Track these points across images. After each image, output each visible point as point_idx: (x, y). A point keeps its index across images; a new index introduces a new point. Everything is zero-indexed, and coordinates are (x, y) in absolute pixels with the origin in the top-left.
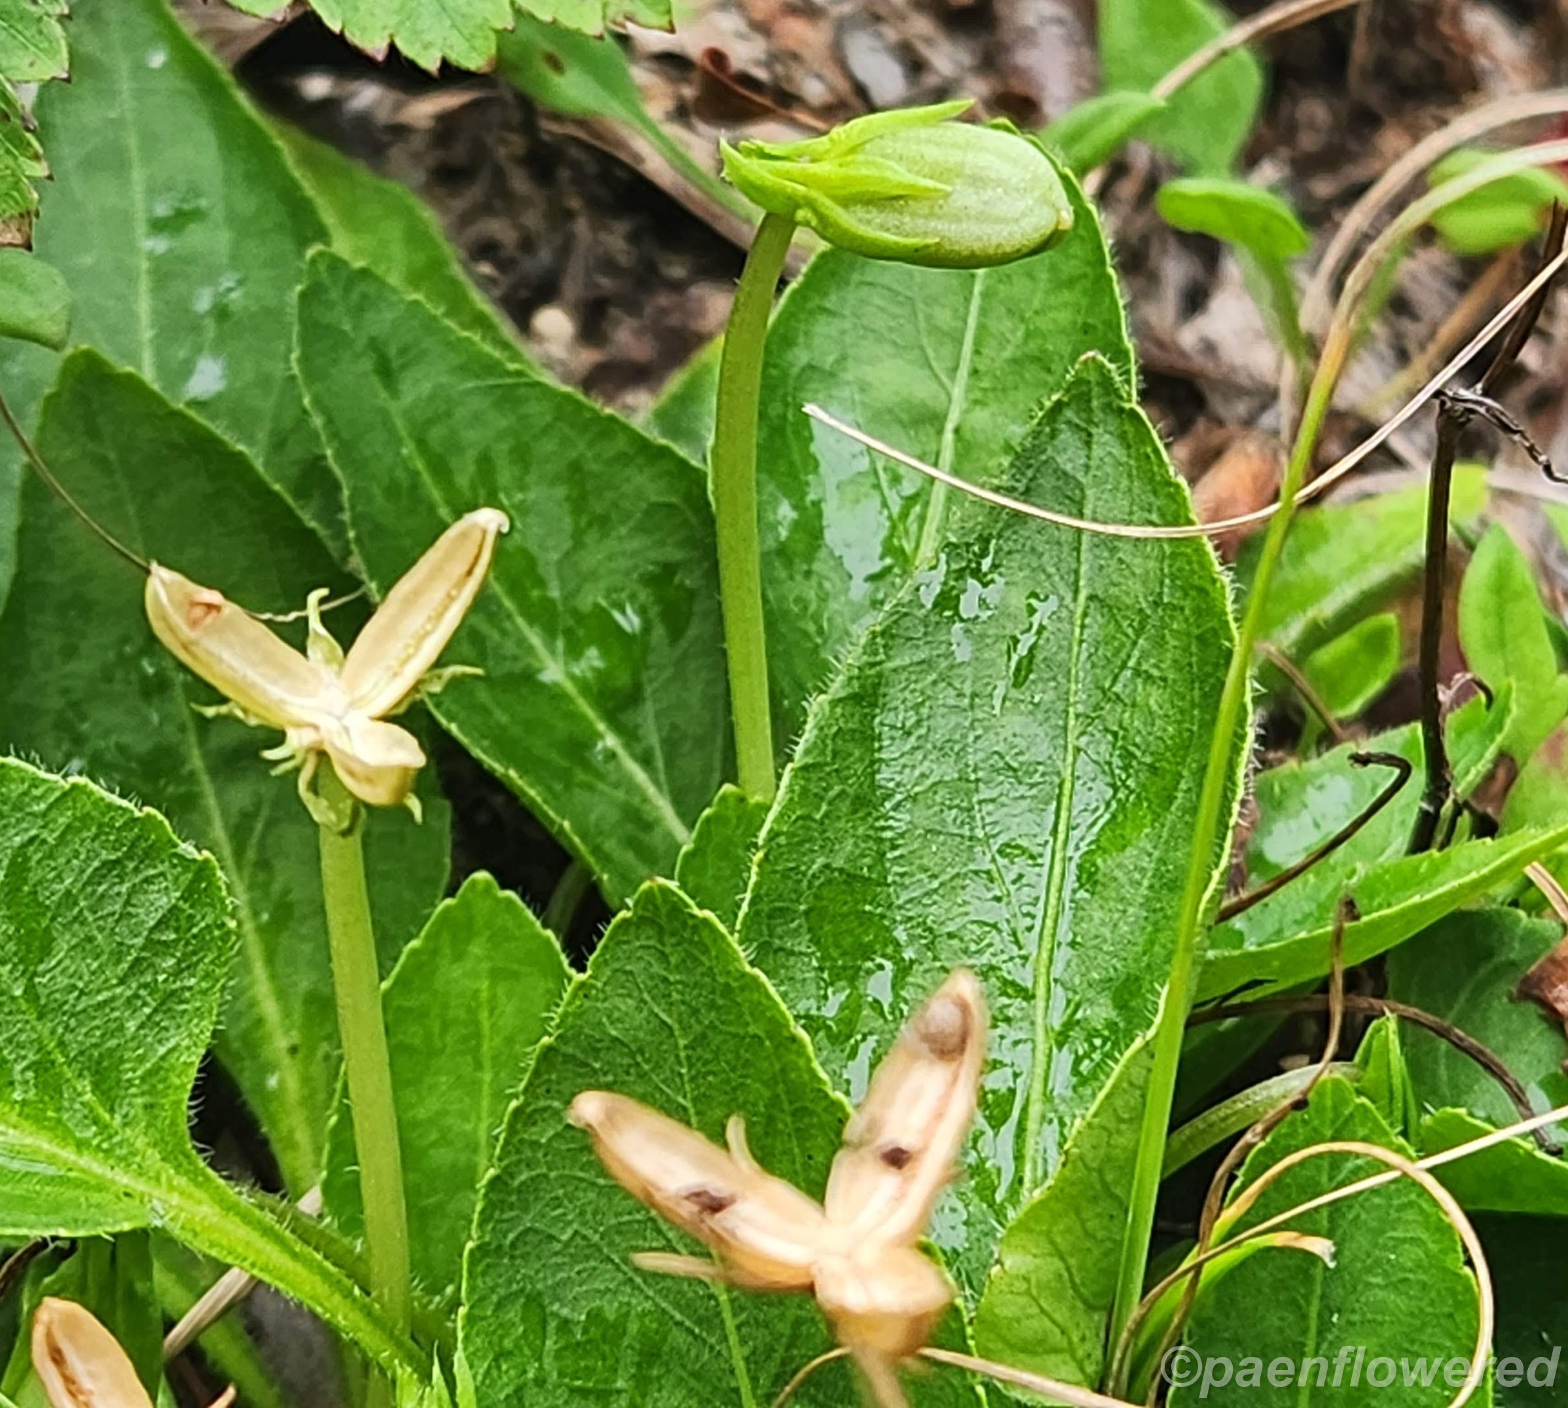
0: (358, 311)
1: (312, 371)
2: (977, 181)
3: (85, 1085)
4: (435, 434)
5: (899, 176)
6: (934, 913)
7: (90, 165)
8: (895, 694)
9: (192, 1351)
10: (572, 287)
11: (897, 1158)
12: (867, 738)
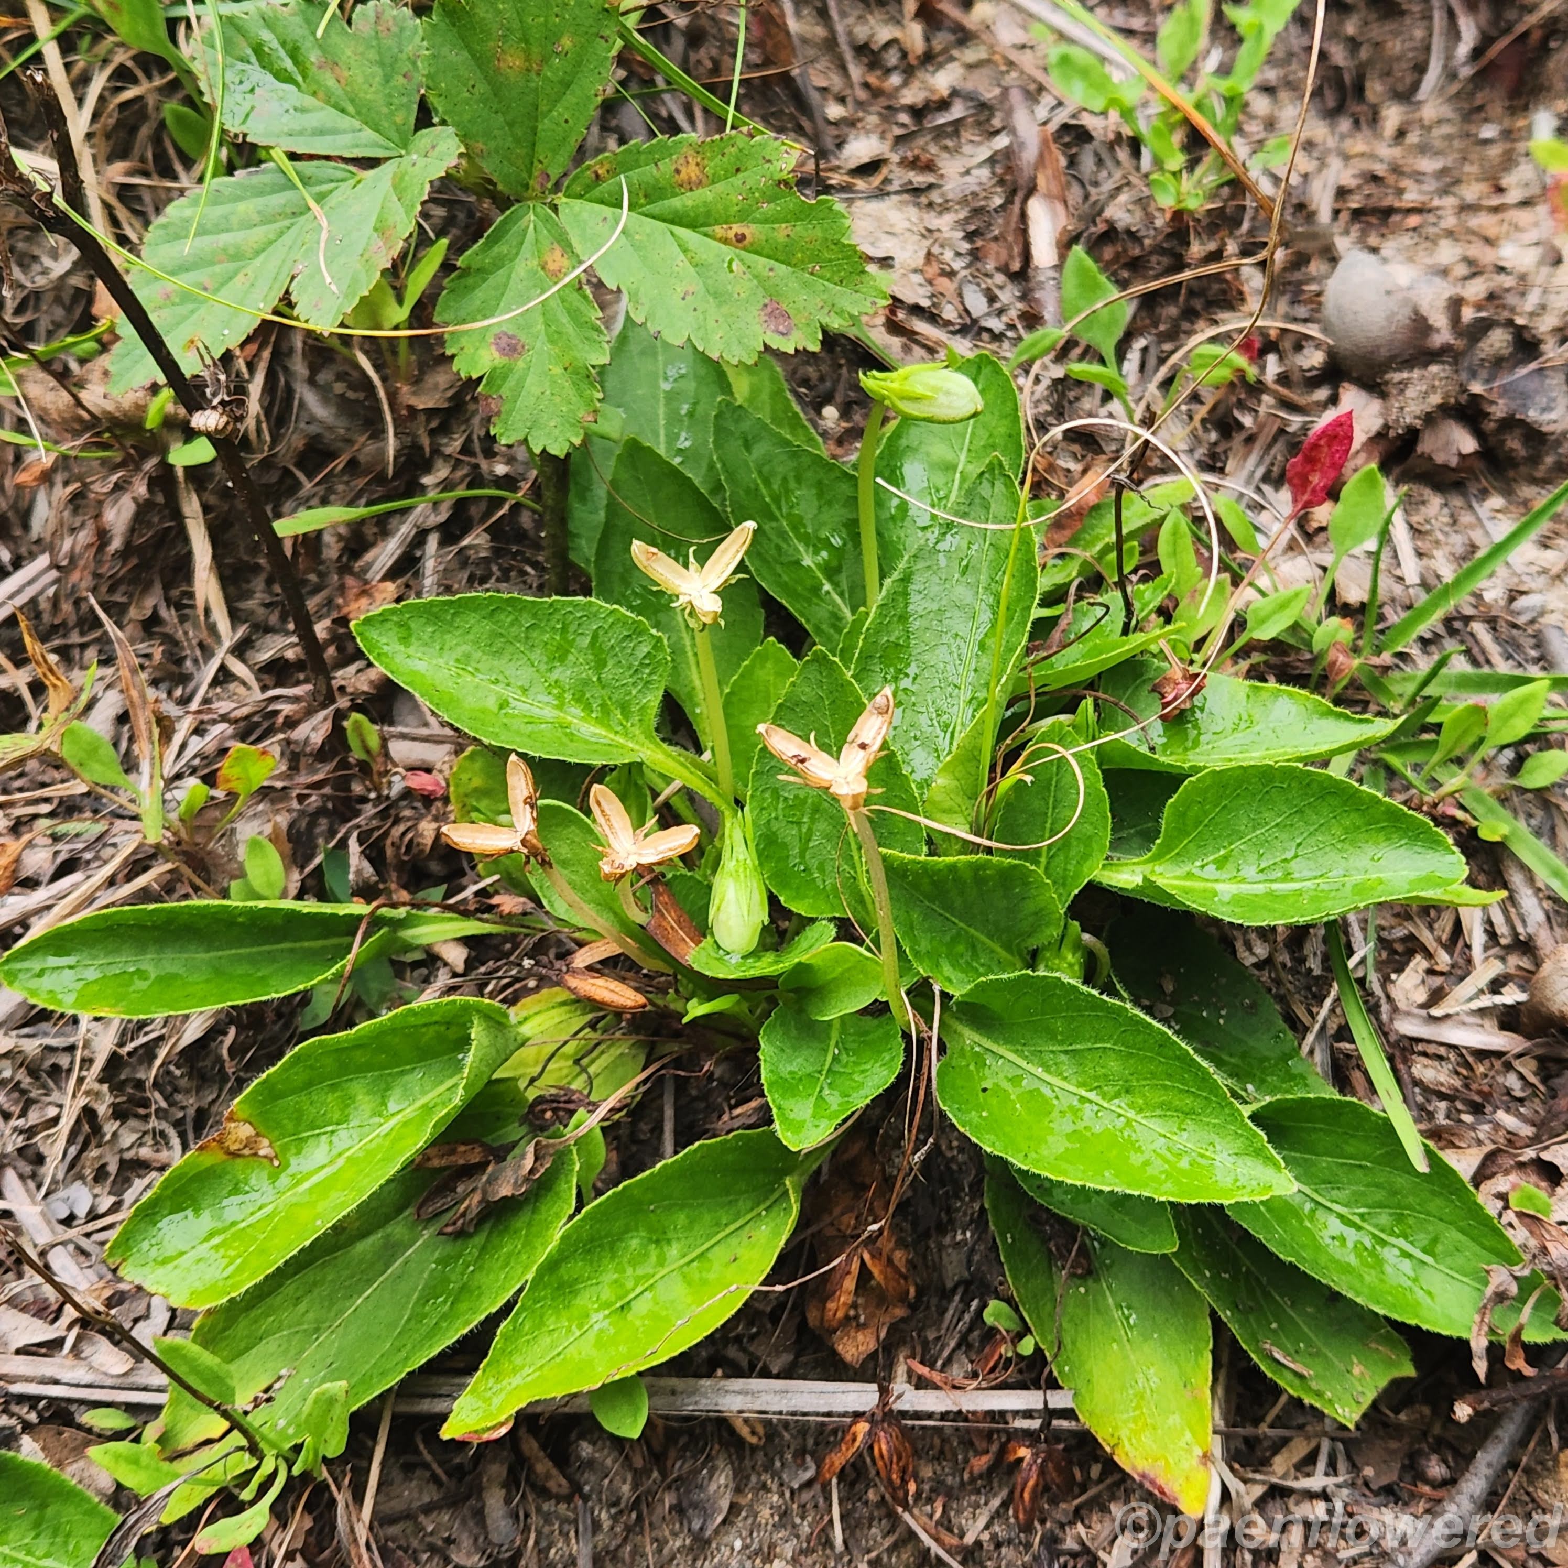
0: (737, 421)
1: (718, 444)
2: (948, 393)
3: (618, 712)
4: (766, 469)
5: (919, 390)
6: (926, 657)
7: (643, 353)
8: (917, 578)
9: (667, 805)
10: (839, 398)
11: (863, 746)
12: (906, 594)
